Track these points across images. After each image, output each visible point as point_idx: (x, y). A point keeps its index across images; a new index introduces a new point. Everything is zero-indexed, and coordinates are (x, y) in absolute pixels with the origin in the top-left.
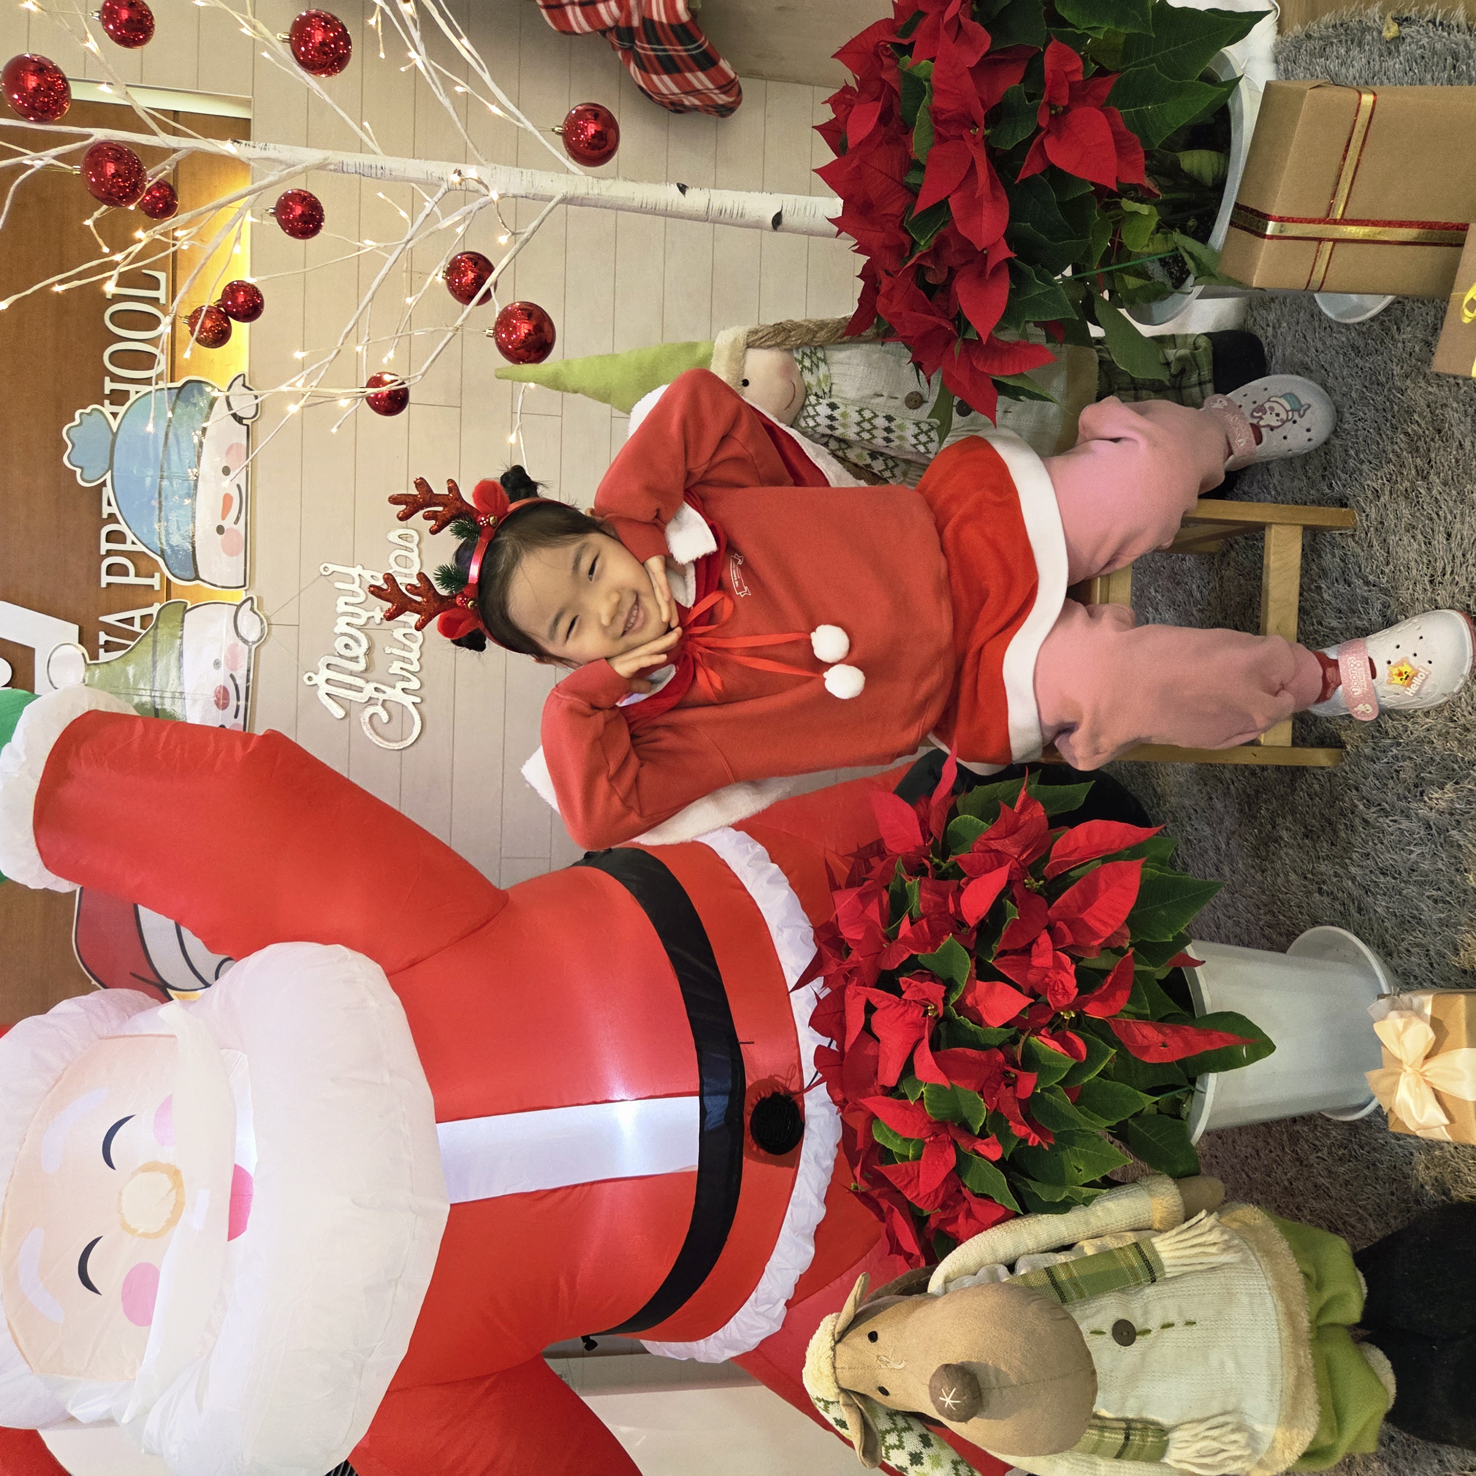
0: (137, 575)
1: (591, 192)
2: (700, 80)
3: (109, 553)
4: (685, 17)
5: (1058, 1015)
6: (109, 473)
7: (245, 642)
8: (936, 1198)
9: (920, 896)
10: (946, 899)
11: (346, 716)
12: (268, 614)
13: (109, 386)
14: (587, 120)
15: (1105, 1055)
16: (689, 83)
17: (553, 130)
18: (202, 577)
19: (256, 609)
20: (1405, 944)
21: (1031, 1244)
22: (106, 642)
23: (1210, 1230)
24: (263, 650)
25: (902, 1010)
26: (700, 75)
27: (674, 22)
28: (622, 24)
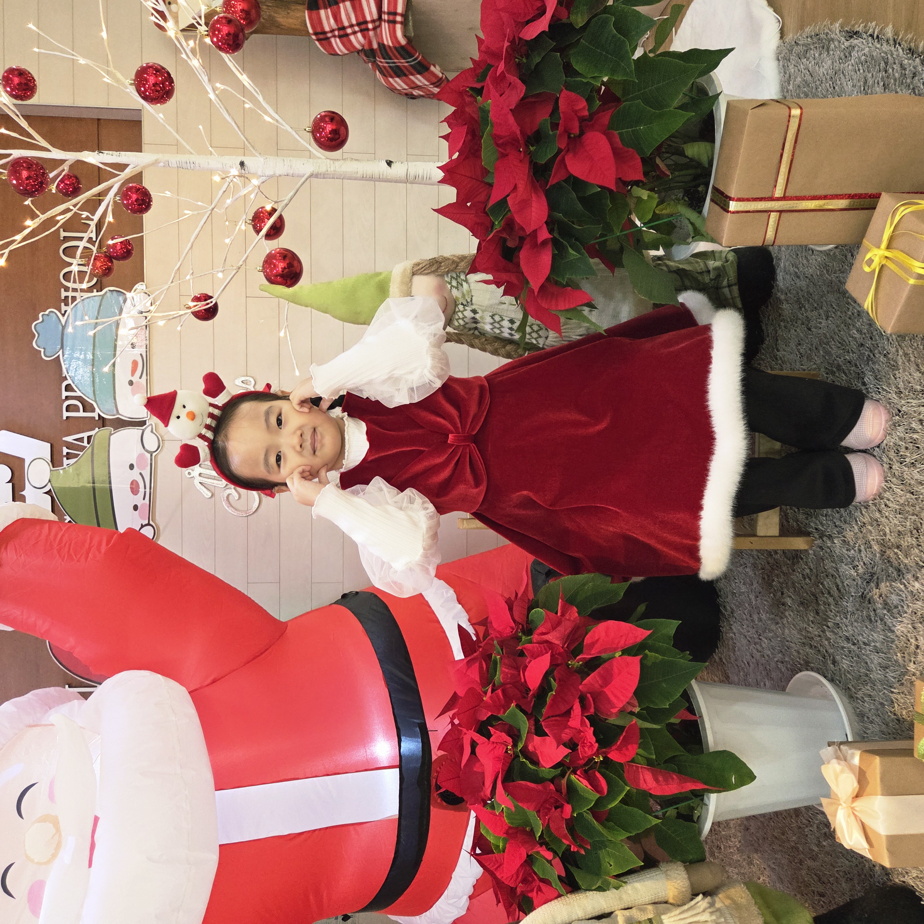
0: (84, 411)
1: (329, 169)
2: (419, 80)
3: (67, 398)
4: (403, 42)
5: (591, 760)
6: (61, 350)
7: (147, 451)
8: (518, 877)
9: (501, 670)
10: (519, 672)
11: (212, 496)
12: (163, 435)
13: (64, 294)
14: (326, 122)
15: (622, 791)
16: (413, 82)
17: (305, 130)
18: (120, 412)
19: (154, 431)
20: (860, 692)
21: (580, 914)
22: (67, 453)
23: (704, 911)
24: (159, 457)
25: (492, 747)
26: (418, 76)
27: (397, 46)
28: (366, 47)
